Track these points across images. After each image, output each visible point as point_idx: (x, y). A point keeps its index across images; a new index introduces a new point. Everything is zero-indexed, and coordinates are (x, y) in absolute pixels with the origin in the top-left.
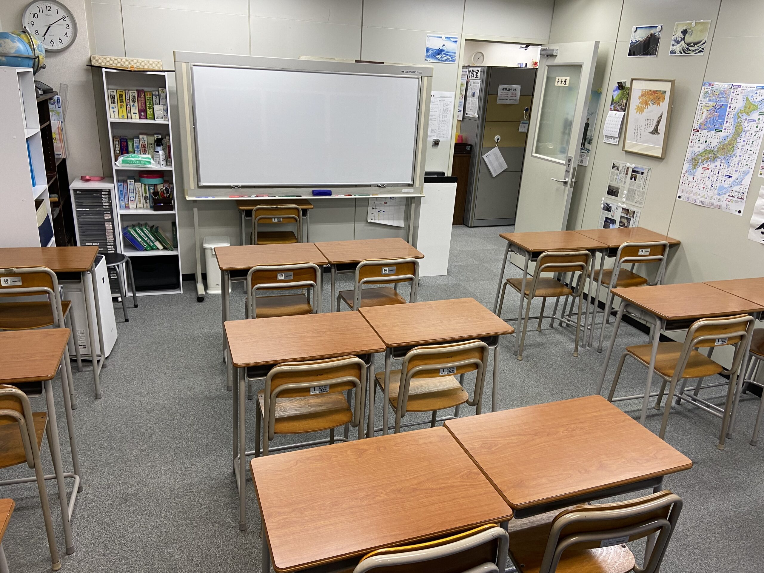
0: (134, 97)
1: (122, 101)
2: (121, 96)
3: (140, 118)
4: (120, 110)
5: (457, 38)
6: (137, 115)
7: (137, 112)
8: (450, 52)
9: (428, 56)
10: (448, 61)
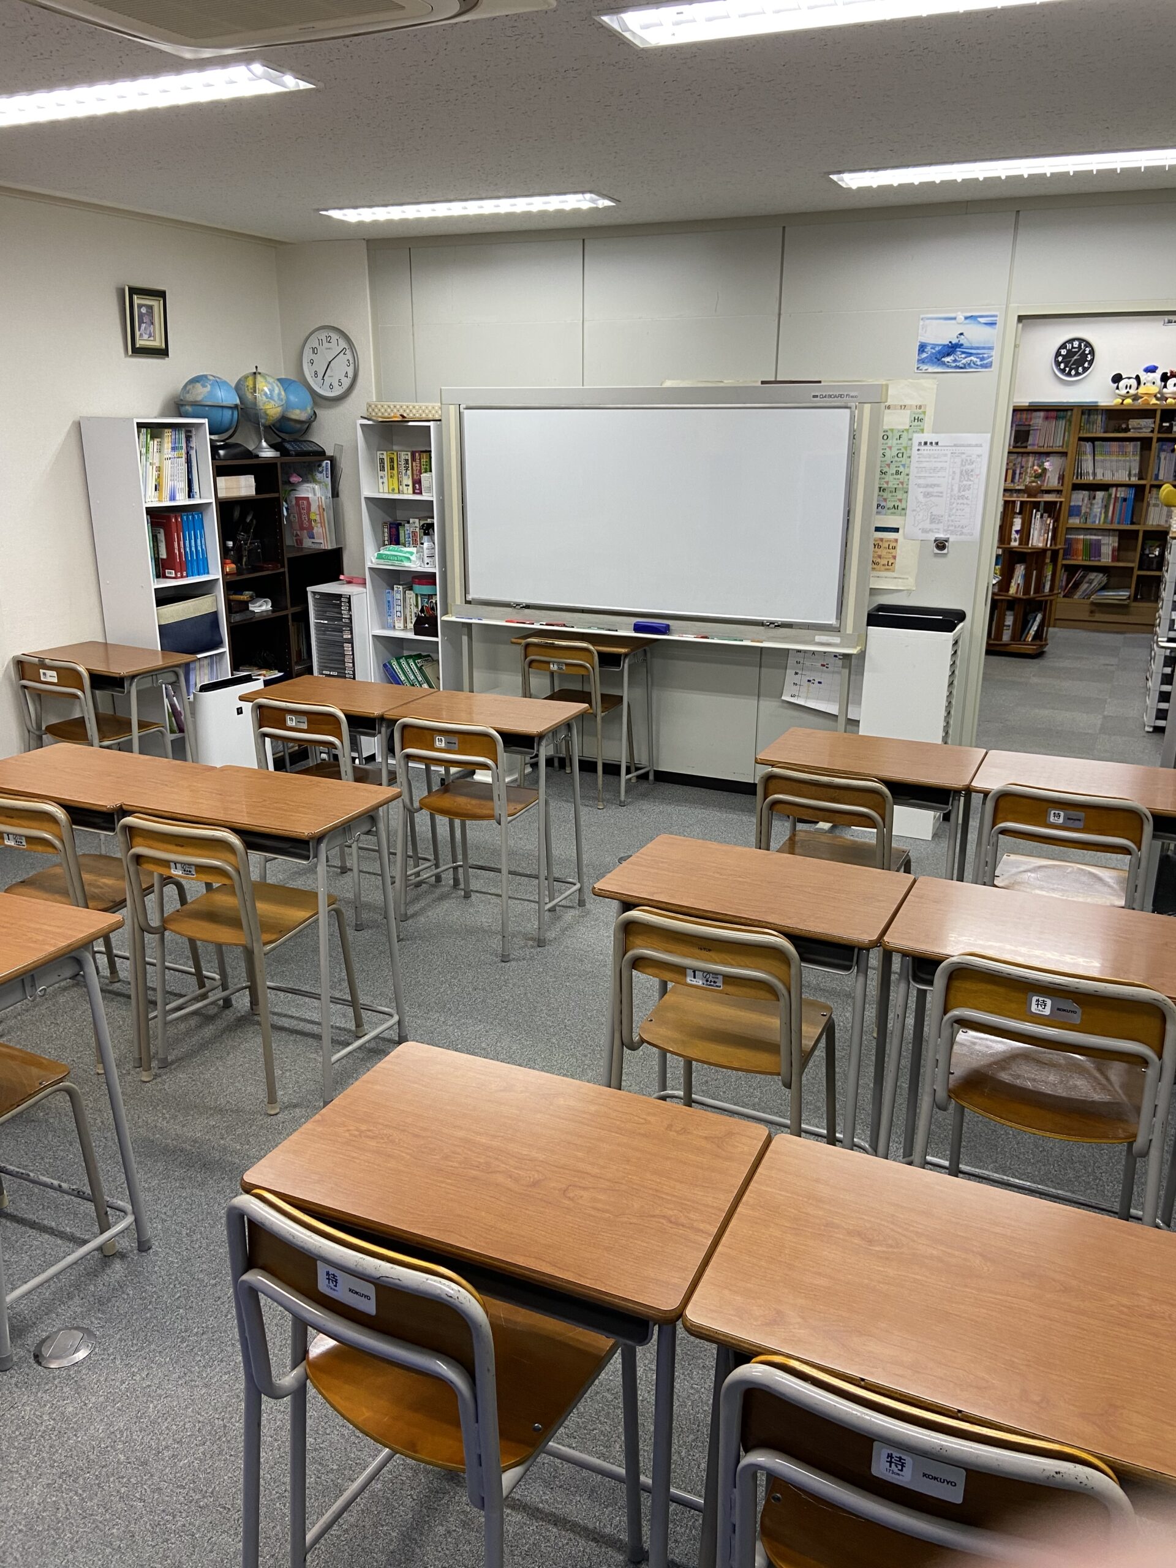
0: (407, 461)
1: (392, 468)
2: (392, 460)
3: (414, 493)
4: (390, 480)
5: (995, 316)
6: (410, 488)
7: (410, 483)
8: (978, 348)
9: (922, 361)
10: (972, 368)
